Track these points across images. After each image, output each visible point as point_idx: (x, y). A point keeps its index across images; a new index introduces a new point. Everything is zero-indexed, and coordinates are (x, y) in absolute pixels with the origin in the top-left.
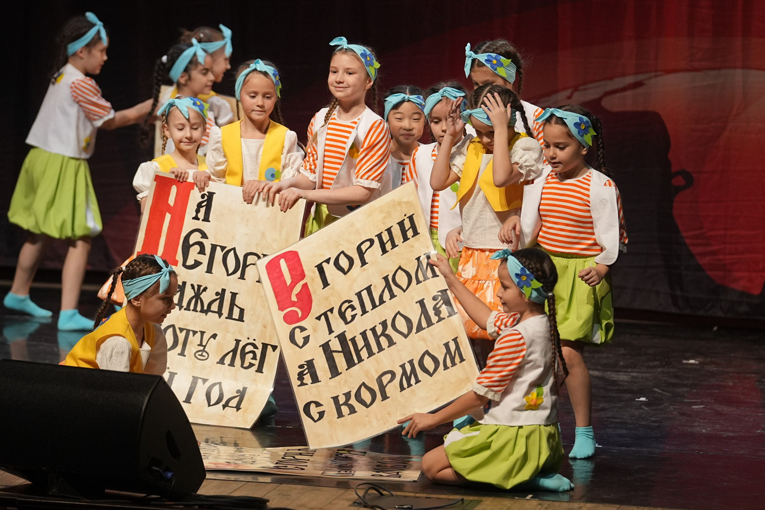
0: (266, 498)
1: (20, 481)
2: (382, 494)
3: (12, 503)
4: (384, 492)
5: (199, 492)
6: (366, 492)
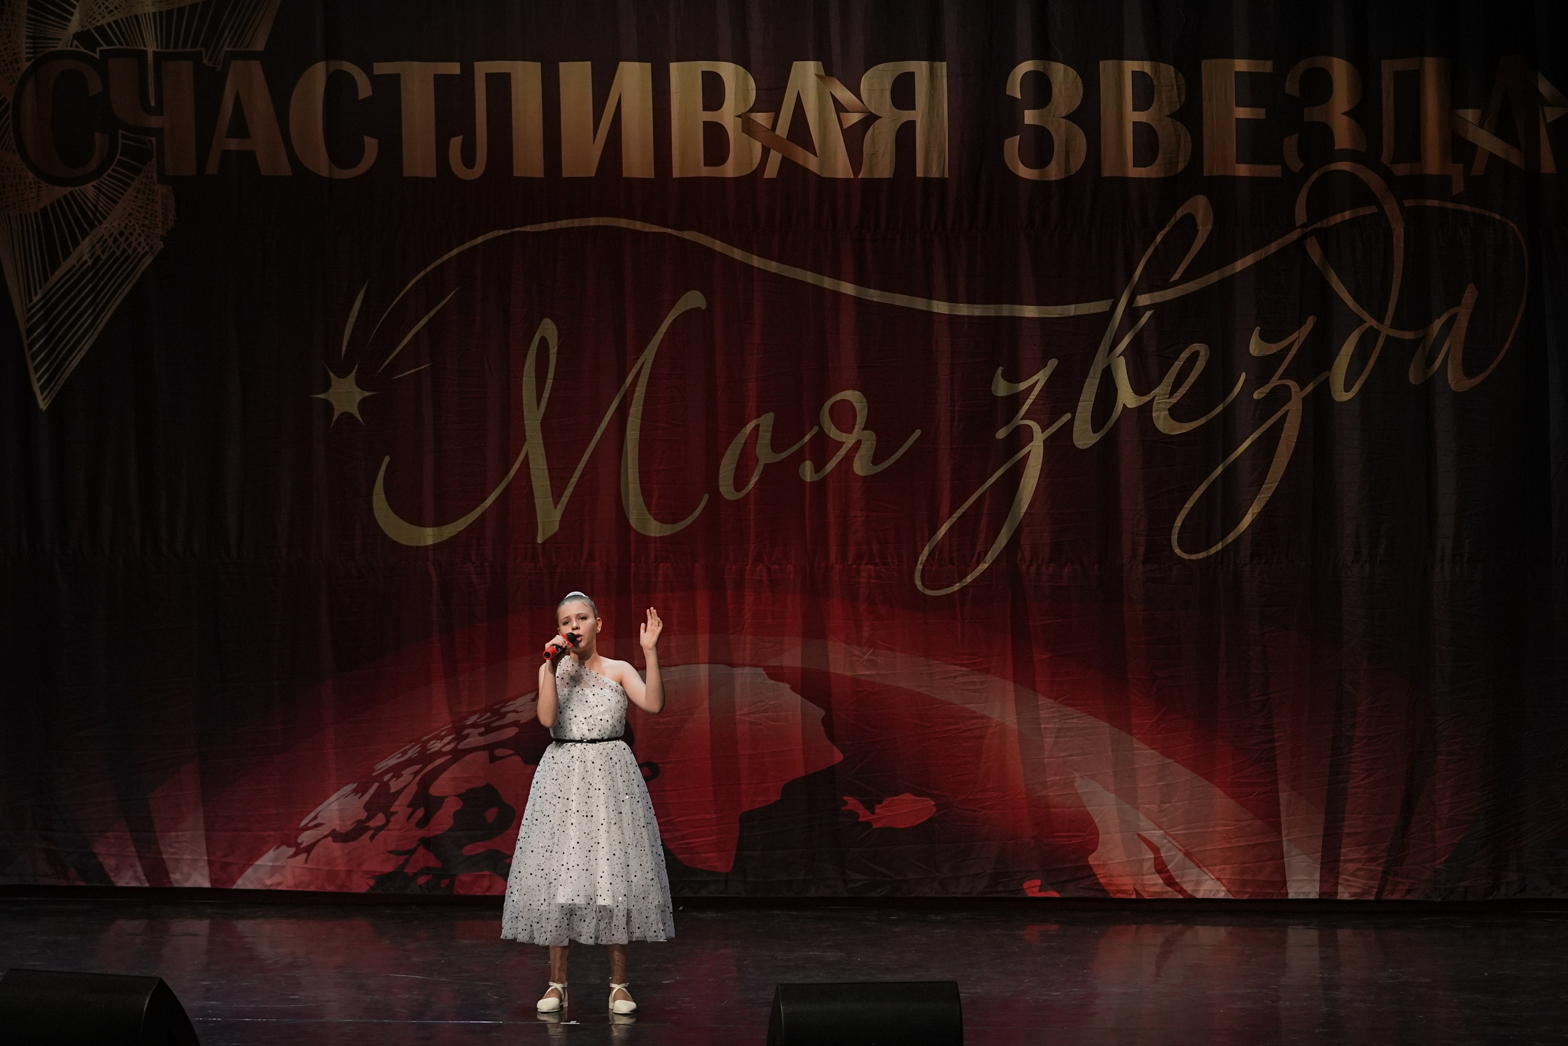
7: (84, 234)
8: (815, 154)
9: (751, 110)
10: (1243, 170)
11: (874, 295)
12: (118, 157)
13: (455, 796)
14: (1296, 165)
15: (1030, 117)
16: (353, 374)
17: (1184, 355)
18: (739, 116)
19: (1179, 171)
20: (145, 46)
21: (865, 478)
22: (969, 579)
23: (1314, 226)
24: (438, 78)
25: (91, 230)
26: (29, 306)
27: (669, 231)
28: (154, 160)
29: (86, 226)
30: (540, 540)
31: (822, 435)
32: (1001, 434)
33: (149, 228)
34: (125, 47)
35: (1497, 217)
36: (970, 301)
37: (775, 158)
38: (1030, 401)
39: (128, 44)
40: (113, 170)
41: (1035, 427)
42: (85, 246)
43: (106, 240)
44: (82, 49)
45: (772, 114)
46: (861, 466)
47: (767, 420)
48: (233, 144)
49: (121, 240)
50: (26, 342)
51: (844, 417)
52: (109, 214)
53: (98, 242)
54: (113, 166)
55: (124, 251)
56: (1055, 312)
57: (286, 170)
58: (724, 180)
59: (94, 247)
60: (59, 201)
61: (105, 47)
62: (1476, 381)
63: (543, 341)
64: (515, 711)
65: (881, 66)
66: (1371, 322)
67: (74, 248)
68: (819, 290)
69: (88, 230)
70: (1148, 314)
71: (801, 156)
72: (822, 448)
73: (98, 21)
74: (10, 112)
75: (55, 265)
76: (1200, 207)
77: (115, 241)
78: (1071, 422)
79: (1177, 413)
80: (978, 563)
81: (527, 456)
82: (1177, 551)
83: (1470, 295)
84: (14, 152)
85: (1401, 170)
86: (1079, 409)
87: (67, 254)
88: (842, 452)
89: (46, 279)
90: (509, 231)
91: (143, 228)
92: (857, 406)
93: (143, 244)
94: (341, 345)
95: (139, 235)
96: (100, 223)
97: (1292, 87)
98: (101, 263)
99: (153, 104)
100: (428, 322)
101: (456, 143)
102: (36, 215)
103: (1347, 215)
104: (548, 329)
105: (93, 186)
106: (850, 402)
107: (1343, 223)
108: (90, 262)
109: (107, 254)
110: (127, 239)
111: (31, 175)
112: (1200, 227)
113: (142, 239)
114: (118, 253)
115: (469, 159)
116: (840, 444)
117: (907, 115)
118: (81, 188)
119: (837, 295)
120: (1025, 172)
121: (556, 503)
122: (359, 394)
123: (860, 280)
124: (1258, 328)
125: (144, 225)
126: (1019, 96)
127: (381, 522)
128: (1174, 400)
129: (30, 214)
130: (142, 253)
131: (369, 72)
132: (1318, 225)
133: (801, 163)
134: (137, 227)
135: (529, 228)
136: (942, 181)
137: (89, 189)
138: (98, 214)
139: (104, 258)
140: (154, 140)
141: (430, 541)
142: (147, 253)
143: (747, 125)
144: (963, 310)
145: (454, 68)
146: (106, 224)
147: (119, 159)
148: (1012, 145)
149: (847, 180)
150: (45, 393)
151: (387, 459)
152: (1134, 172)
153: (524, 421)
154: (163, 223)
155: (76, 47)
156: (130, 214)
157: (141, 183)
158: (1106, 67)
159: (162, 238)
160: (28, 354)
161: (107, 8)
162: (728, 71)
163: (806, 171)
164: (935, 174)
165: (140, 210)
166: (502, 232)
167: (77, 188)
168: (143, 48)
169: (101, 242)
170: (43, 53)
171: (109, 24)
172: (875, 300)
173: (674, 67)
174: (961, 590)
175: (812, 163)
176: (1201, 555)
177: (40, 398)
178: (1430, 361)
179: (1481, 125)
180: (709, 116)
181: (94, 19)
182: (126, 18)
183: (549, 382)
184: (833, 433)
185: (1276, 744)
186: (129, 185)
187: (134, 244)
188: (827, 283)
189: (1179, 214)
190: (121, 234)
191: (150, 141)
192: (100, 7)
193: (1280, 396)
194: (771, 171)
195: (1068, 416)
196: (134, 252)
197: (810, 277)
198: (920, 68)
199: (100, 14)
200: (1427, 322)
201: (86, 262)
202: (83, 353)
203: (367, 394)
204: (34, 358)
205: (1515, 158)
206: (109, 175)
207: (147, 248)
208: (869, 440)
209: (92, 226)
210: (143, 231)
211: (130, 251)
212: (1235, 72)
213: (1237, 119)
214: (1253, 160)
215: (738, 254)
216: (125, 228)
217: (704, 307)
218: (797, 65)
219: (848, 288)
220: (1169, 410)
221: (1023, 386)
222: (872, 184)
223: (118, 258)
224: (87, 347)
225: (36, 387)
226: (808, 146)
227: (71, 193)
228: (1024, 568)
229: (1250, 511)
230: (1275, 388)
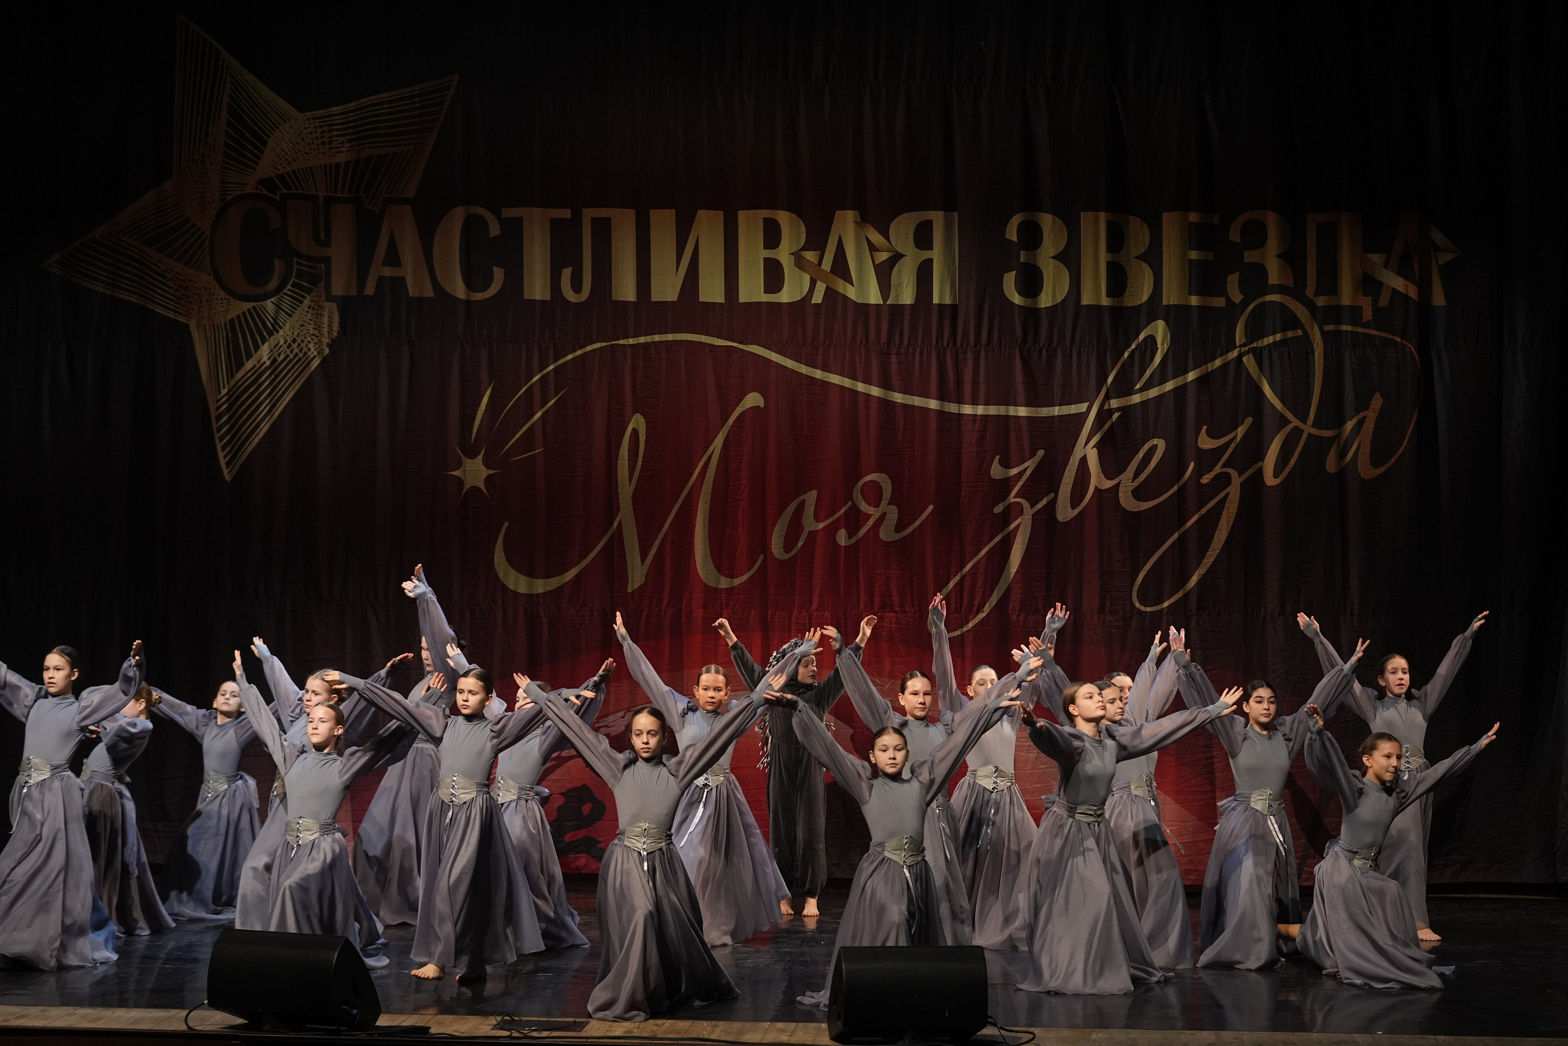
0: (427, 1026)
1: (239, 1021)
2: (514, 1020)
3: (235, 1037)
4: (516, 1018)
5: (377, 1024)
6: (502, 1019)
7: (264, 341)
8: (853, 286)
9: (802, 249)
10: (1194, 301)
11: (898, 397)
12: (293, 279)
13: (559, 794)
14: (1237, 297)
15: (1023, 257)
16: (480, 457)
17: (1146, 447)
18: (792, 254)
19: (1144, 301)
20: (317, 191)
21: (888, 543)
22: (970, 625)
23: (1252, 346)
24: (553, 221)
25: (270, 337)
26: (219, 397)
27: (735, 344)
28: (323, 283)
29: (265, 334)
30: (630, 590)
31: (855, 509)
32: (998, 509)
33: (317, 337)
34: (301, 192)
35: (1399, 340)
36: (975, 402)
37: (821, 287)
38: (1020, 484)
39: (303, 190)
40: (289, 290)
41: (1026, 504)
42: (265, 349)
43: (282, 346)
44: (265, 192)
45: (820, 252)
46: (886, 534)
47: (811, 497)
48: (387, 272)
49: (295, 346)
50: (215, 426)
51: (874, 494)
52: (284, 325)
53: (275, 347)
54: (289, 287)
55: (297, 355)
56: (1044, 412)
57: (429, 293)
58: (779, 305)
59: (271, 351)
60: (244, 313)
61: (284, 191)
62: (1381, 470)
63: (635, 432)
64: (606, 726)
65: (905, 215)
66: (1295, 422)
67: (256, 352)
68: (854, 393)
69: (267, 337)
70: (1116, 415)
71: (841, 286)
72: (855, 519)
73: (279, 170)
74: (207, 243)
75: (240, 365)
76: (1159, 329)
77: (289, 346)
78: (1055, 500)
79: (1138, 494)
80: (978, 612)
81: (620, 523)
82: (1137, 605)
83: (1377, 401)
84: (210, 275)
85: (1321, 301)
86: (1060, 491)
87: (249, 356)
88: (871, 522)
89: (233, 376)
90: (609, 344)
91: (312, 337)
92: (883, 485)
93: (313, 350)
94: (471, 433)
95: (309, 342)
96: (278, 332)
97: (1235, 236)
98: (277, 363)
99: (323, 238)
100: (542, 415)
101: (567, 273)
102: (225, 324)
103: (1278, 337)
104: (637, 423)
105: (272, 302)
106: (877, 482)
107: (1274, 343)
108: (268, 363)
109: (282, 357)
110: (299, 345)
111: (222, 292)
112: (1159, 346)
113: (311, 346)
114: (291, 356)
115: (577, 287)
116: (869, 516)
117: (926, 255)
118: (262, 303)
119: (868, 396)
120: (1017, 299)
121: (643, 562)
122: (485, 472)
123: (886, 385)
124: (1205, 427)
125: (313, 335)
126: (1015, 239)
127: (501, 575)
128: (1136, 484)
129: (221, 324)
130: (312, 356)
131: (497, 213)
132: (1255, 345)
133: (841, 291)
134: (307, 335)
135: (621, 342)
136: (954, 308)
137: (269, 305)
138: (276, 326)
139: (280, 359)
140: (323, 266)
141: (541, 590)
142: (315, 357)
143: (800, 262)
144: (967, 410)
145: (567, 214)
146: (281, 332)
147: (294, 282)
148: (1009, 281)
149: (878, 305)
150: (230, 469)
151: (506, 524)
152: (1105, 301)
153: (618, 495)
154: (329, 333)
155: (262, 191)
156: (302, 326)
157: (312, 301)
158: (1086, 219)
159: (328, 345)
160: (217, 436)
161: (286, 160)
162: (784, 218)
163: (845, 298)
164: (948, 301)
165: (310, 322)
166: (604, 344)
167: (259, 304)
168: (316, 193)
169: (277, 348)
170: (233, 196)
171: (288, 173)
172: (899, 401)
173: (742, 214)
174: (962, 635)
175: (851, 293)
176: (1154, 609)
177: (225, 471)
178: (1342, 454)
179: (1386, 267)
180: (769, 253)
181: (276, 168)
182: (302, 169)
183: (639, 464)
184: (864, 507)
185: (1215, 760)
186: (301, 302)
187: (305, 350)
188: (861, 387)
189: (1142, 337)
190: (294, 341)
191: (320, 267)
192: (281, 159)
193: (1223, 481)
194: (818, 298)
195: (1052, 495)
196: (304, 356)
197: (847, 383)
198: (937, 217)
199: (281, 164)
200: (1341, 423)
201: (265, 363)
202: (261, 435)
203: (491, 472)
204: (221, 439)
205: (1413, 292)
206: (285, 294)
207: (315, 353)
208: (893, 513)
209: (271, 334)
210: (312, 339)
211: (301, 355)
212: (1189, 222)
213: (1190, 260)
214: (1202, 292)
215: (789, 363)
216: (298, 336)
217: (762, 405)
218: (839, 213)
219: (875, 391)
220: (1132, 491)
221: (1014, 471)
222: (897, 310)
223: (291, 361)
224: (264, 431)
225: (223, 462)
226: (848, 278)
227: (254, 307)
228: (1014, 617)
229: (1197, 573)
230: (1217, 476)
